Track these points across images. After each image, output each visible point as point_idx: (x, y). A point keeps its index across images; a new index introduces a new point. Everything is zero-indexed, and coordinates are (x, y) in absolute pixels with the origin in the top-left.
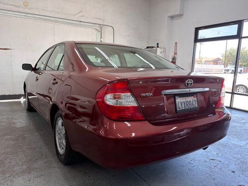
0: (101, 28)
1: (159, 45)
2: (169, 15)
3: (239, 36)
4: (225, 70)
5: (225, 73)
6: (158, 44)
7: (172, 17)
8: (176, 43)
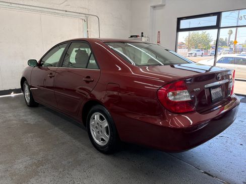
0: (87, 18)
1: (144, 35)
2: (152, 5)
3: (218, 26)
4: (189, 54)
5: (189, 56)
6: (142, 33)
7: (154, 7)
8: (159, 32)
